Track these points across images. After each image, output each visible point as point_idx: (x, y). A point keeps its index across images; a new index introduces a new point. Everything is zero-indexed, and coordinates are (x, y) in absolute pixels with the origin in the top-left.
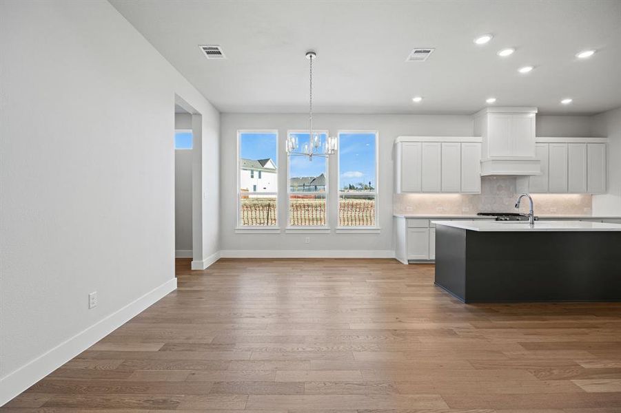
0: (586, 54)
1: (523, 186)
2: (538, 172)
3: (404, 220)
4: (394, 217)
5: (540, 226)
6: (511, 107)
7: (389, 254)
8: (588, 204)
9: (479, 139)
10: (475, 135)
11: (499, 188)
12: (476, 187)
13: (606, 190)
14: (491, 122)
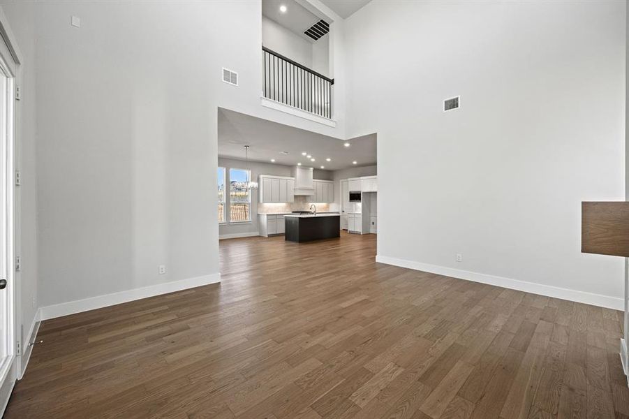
0: (329, 160)
1: (308, 199)
2: (313, 194)
3: (266, 216)
4: (258, 215)
5: (317, 215)
6: (305, 167)
7: (257, 234)
8: (328, 207)
9: (293, 179)
10: (292, 177)
11: (300, 200)
12: (292, 200)
13: (333, 202)
14: (298, 172)
